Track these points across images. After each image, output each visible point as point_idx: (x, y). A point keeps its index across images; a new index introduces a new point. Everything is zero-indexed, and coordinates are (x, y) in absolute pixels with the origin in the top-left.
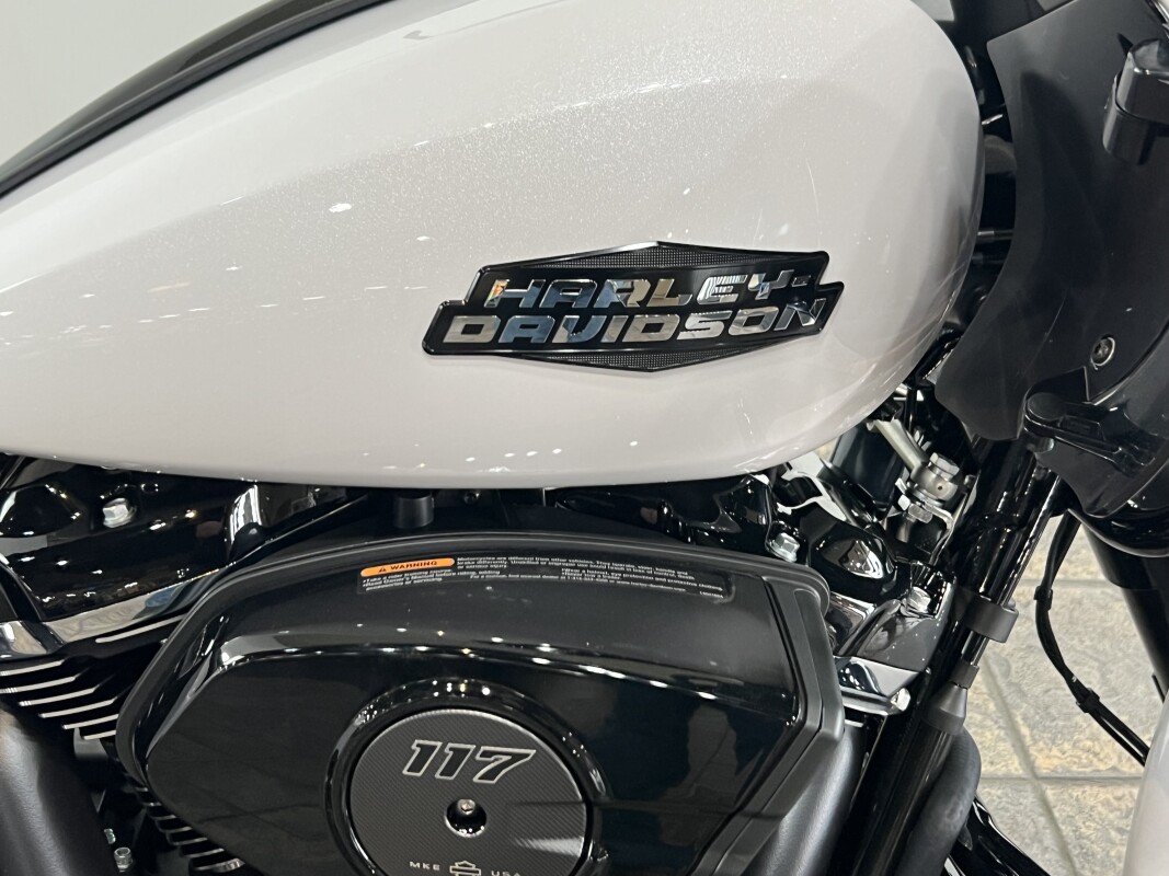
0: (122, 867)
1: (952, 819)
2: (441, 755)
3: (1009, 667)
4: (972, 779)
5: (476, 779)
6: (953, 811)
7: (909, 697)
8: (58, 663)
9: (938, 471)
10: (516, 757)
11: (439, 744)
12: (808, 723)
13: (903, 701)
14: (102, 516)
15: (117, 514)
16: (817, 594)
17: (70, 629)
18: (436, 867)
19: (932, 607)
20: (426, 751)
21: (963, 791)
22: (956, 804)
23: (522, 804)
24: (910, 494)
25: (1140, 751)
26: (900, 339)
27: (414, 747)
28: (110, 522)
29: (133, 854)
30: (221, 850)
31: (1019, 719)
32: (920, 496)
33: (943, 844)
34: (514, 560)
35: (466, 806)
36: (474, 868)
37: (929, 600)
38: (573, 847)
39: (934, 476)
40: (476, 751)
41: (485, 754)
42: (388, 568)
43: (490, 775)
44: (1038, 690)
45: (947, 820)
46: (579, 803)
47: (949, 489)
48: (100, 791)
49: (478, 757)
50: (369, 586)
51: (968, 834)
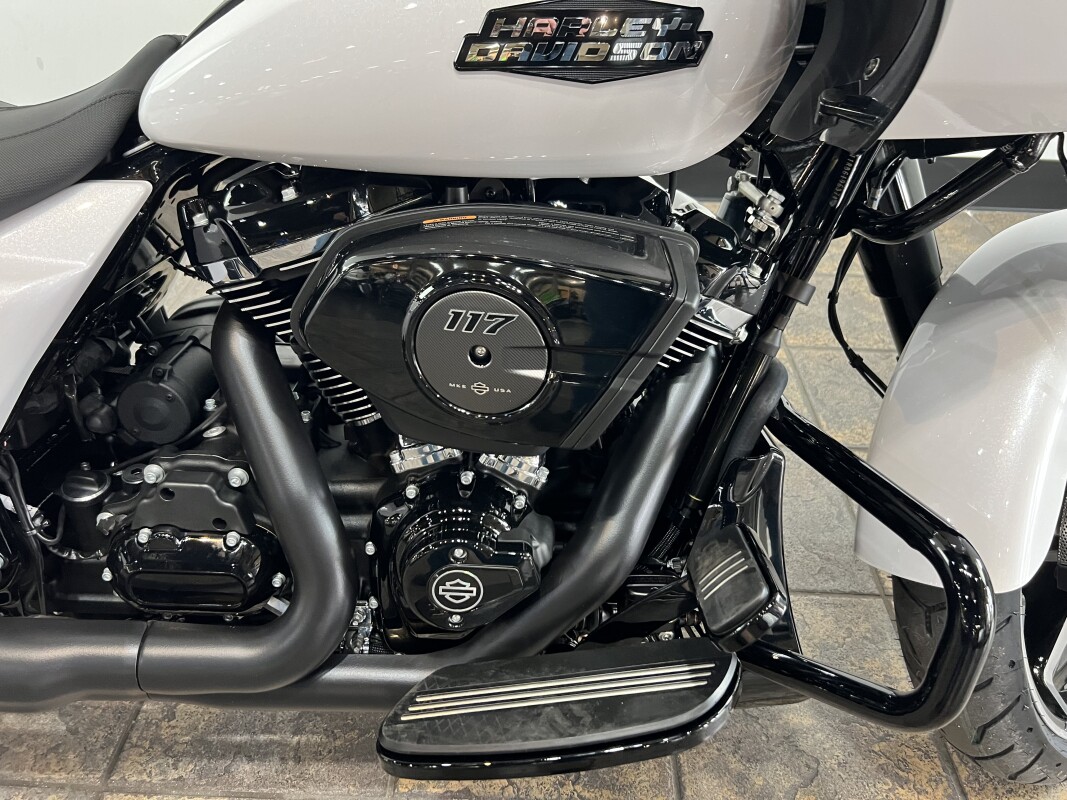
0: (306, 420)
1: (768, 404)
2: (466, 318)
3: (817, 391)
4: (782, 383)
5: (485, 332)
6: (769, 399)
7: (747, 334)
8: (260, 283)
9: (772, 199)
10: (508, 319)
11: (464, 312)
12: (677, 298)
13: (743, 335)
14: (281, 196)
15: (289, 194)
16: (692, 249)
17: (266, 259)
18: (464, 386)
19: (763, 275)
20: (457, 315)
21: (776, 389)
22: (771, 395)
23: (511, 347)
24: (755, 214)
25: (879, 386)
26: (747, 84)
27: (450, 313)
28: (286, 198)
29: (312, 415)
30: (339, 376)
31: (821, 417)
32: (761, 214)
33: (762, 416)
34: (511, 217)
35: (481, 351)
36: (484, 386)
37: (761, 270)
38: (540, 374)
39: (769, 201)
40: (485, 315)
41: (490, 317)
42: (438, 220)
43: (492, 330)
44: (833, 403)
45: (765, 403)
46: (543, 348)
47: (778, 210)
48: (294, 383)
49: (486, 319)
50: (426, 227)
51: (777, 412)
